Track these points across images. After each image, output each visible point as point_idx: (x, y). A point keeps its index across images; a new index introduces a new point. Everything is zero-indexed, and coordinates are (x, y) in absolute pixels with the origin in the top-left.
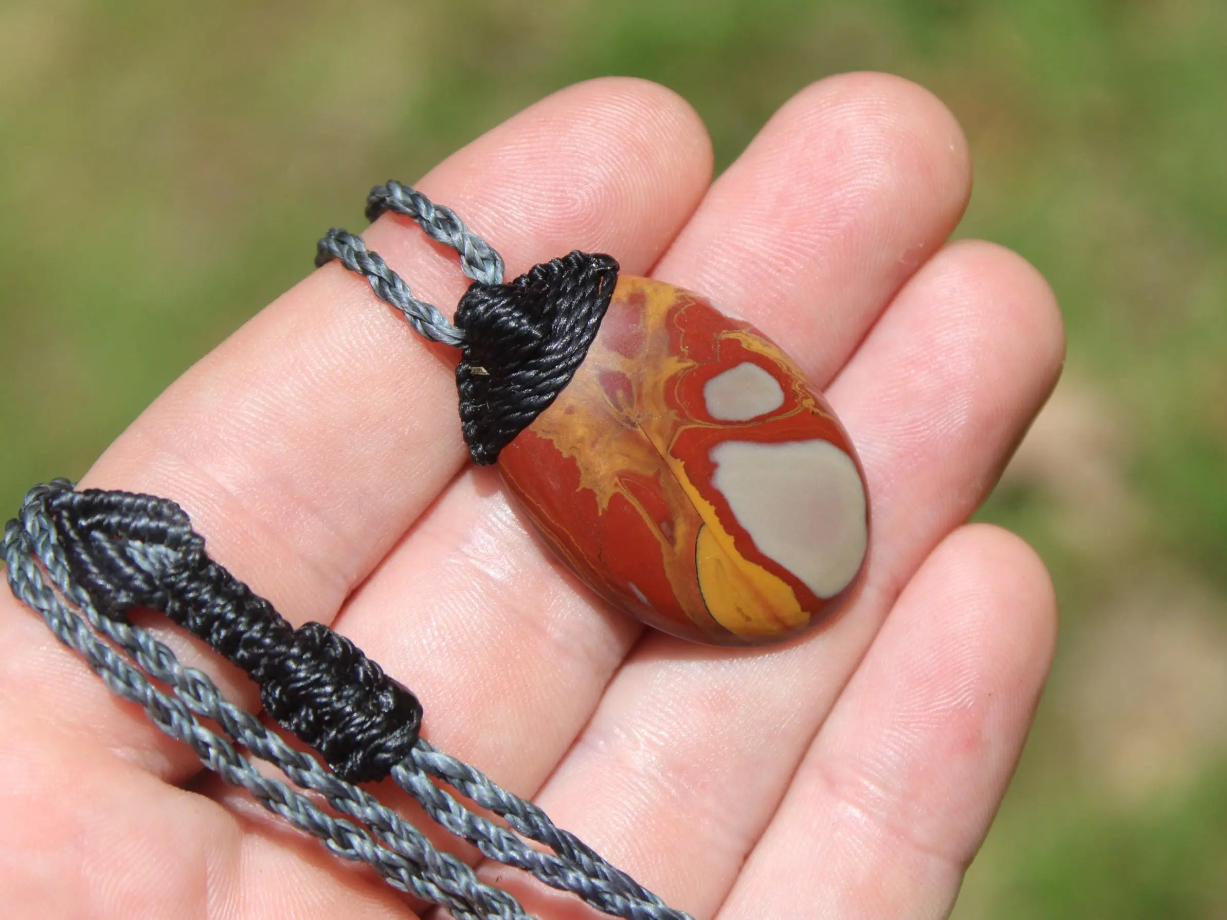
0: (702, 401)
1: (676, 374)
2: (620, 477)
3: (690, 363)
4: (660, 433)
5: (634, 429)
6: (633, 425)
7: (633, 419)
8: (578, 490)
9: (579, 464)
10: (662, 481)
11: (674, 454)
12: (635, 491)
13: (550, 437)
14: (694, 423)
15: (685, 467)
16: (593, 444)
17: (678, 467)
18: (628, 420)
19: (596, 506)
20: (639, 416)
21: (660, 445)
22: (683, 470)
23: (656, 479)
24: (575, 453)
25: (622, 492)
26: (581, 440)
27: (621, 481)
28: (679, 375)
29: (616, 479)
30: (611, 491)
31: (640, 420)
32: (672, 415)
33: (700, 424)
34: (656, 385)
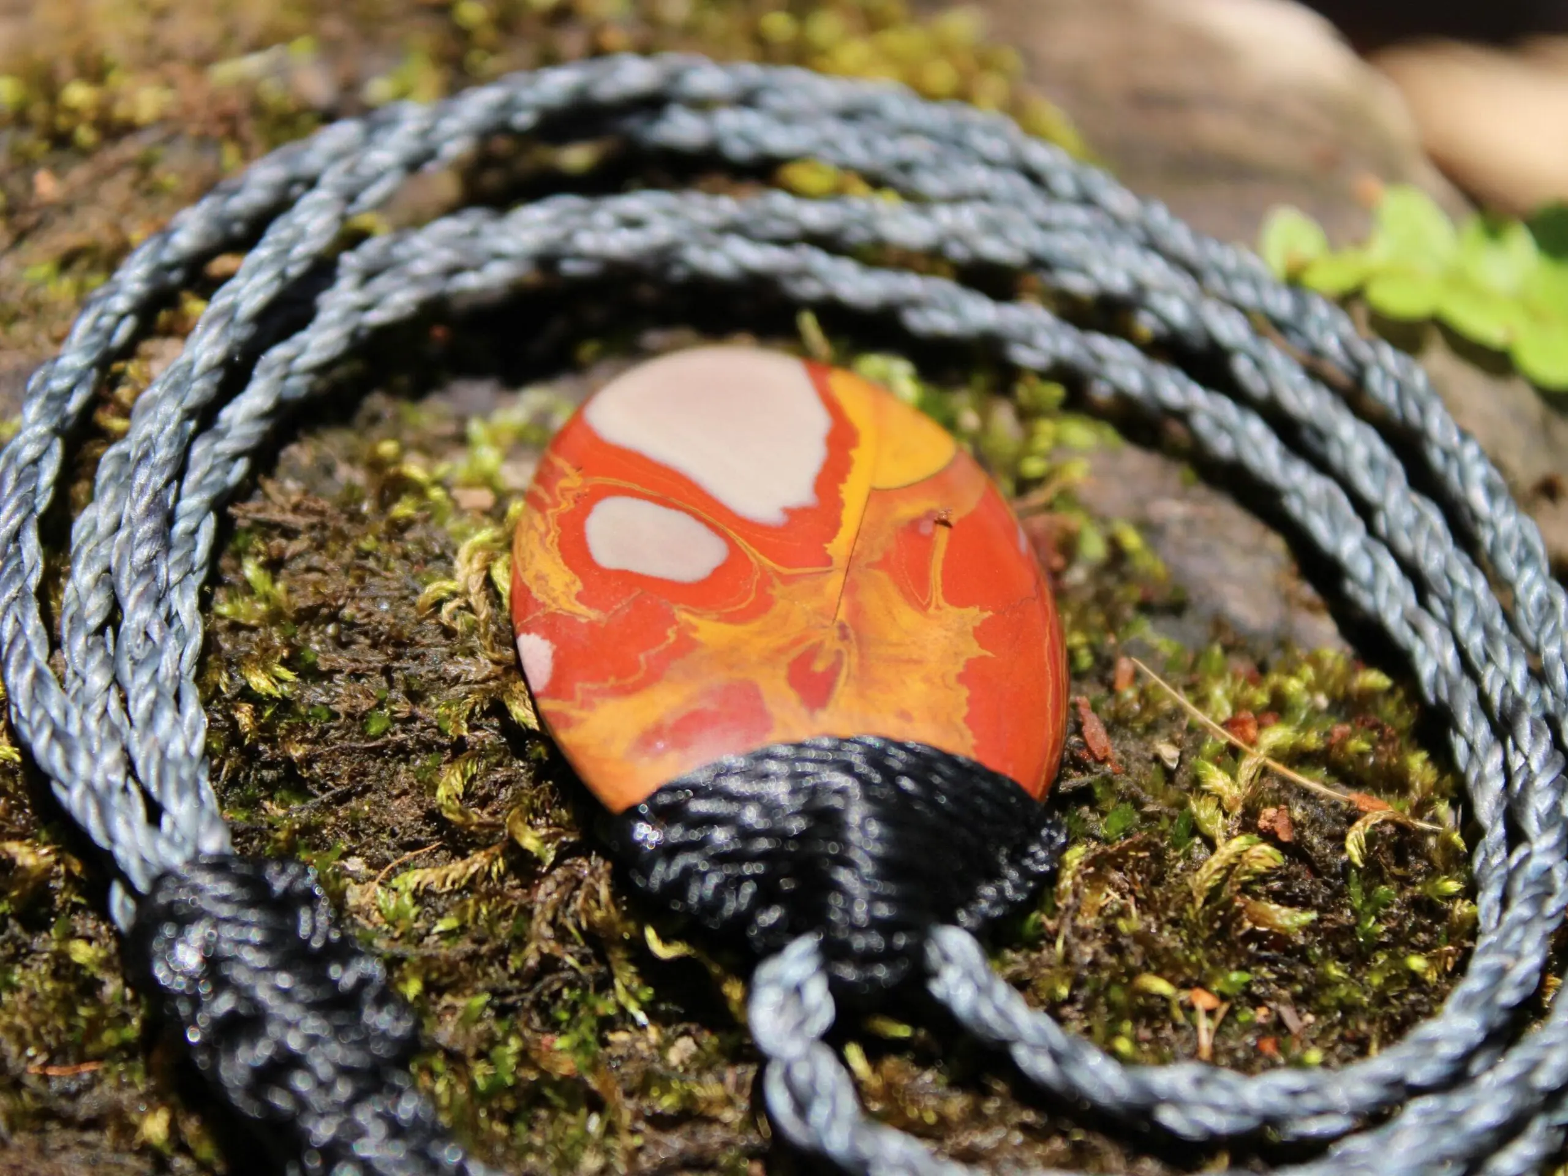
0: (717, 572)
1: (719, 620)
2: (924, 608)
3: (683, 616)
4: (818, 590)
5: (848, 624)
6: (842, 627)
7: (836, 633)
8: (989, 654)
9: (959, 668)
10: (877, 557)
11: (828, 561)
12: (921, 579)
13: (962, 726)
14: (759, 561)
15: (829, 541)
16: (918, 662)
17: (839, 547)
18: (844, 637)
19: (985, 622)
20: (824, 627)
21: (834, 583)
22: (835, 541)
23: (884, 564)
24: (951, 680)
25: (940, 597)
26: (927, 679)
27: (929, 604)
28: (715, 616)
29: (932, 610)
30: (952, 613)
31: (828, 623)
32: (778, 591)
33: (754, 555)
34: (760, 633)
